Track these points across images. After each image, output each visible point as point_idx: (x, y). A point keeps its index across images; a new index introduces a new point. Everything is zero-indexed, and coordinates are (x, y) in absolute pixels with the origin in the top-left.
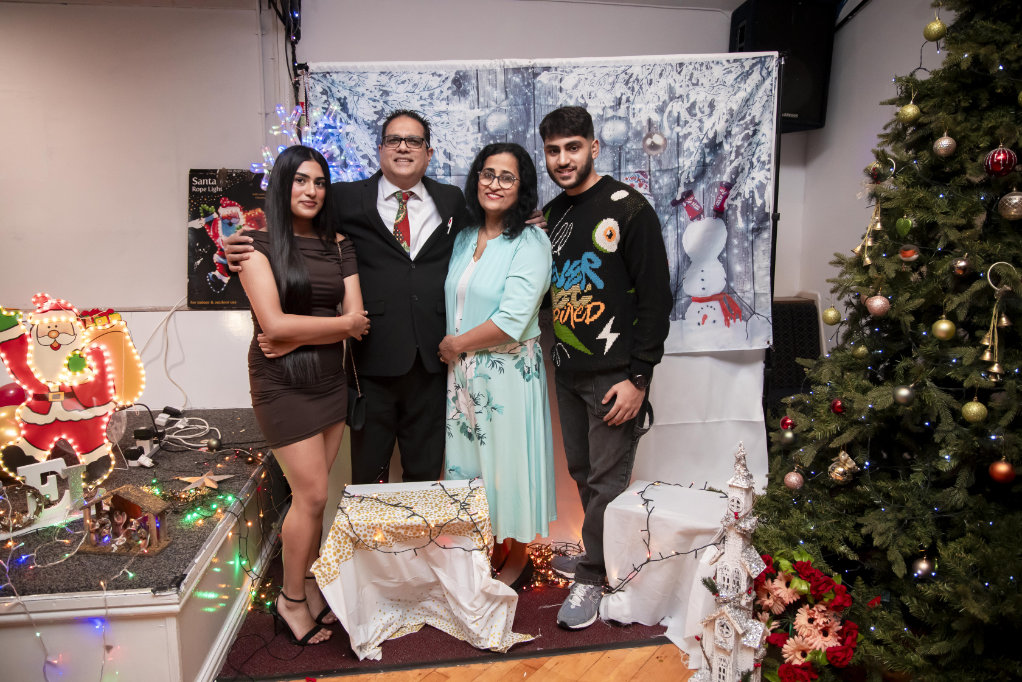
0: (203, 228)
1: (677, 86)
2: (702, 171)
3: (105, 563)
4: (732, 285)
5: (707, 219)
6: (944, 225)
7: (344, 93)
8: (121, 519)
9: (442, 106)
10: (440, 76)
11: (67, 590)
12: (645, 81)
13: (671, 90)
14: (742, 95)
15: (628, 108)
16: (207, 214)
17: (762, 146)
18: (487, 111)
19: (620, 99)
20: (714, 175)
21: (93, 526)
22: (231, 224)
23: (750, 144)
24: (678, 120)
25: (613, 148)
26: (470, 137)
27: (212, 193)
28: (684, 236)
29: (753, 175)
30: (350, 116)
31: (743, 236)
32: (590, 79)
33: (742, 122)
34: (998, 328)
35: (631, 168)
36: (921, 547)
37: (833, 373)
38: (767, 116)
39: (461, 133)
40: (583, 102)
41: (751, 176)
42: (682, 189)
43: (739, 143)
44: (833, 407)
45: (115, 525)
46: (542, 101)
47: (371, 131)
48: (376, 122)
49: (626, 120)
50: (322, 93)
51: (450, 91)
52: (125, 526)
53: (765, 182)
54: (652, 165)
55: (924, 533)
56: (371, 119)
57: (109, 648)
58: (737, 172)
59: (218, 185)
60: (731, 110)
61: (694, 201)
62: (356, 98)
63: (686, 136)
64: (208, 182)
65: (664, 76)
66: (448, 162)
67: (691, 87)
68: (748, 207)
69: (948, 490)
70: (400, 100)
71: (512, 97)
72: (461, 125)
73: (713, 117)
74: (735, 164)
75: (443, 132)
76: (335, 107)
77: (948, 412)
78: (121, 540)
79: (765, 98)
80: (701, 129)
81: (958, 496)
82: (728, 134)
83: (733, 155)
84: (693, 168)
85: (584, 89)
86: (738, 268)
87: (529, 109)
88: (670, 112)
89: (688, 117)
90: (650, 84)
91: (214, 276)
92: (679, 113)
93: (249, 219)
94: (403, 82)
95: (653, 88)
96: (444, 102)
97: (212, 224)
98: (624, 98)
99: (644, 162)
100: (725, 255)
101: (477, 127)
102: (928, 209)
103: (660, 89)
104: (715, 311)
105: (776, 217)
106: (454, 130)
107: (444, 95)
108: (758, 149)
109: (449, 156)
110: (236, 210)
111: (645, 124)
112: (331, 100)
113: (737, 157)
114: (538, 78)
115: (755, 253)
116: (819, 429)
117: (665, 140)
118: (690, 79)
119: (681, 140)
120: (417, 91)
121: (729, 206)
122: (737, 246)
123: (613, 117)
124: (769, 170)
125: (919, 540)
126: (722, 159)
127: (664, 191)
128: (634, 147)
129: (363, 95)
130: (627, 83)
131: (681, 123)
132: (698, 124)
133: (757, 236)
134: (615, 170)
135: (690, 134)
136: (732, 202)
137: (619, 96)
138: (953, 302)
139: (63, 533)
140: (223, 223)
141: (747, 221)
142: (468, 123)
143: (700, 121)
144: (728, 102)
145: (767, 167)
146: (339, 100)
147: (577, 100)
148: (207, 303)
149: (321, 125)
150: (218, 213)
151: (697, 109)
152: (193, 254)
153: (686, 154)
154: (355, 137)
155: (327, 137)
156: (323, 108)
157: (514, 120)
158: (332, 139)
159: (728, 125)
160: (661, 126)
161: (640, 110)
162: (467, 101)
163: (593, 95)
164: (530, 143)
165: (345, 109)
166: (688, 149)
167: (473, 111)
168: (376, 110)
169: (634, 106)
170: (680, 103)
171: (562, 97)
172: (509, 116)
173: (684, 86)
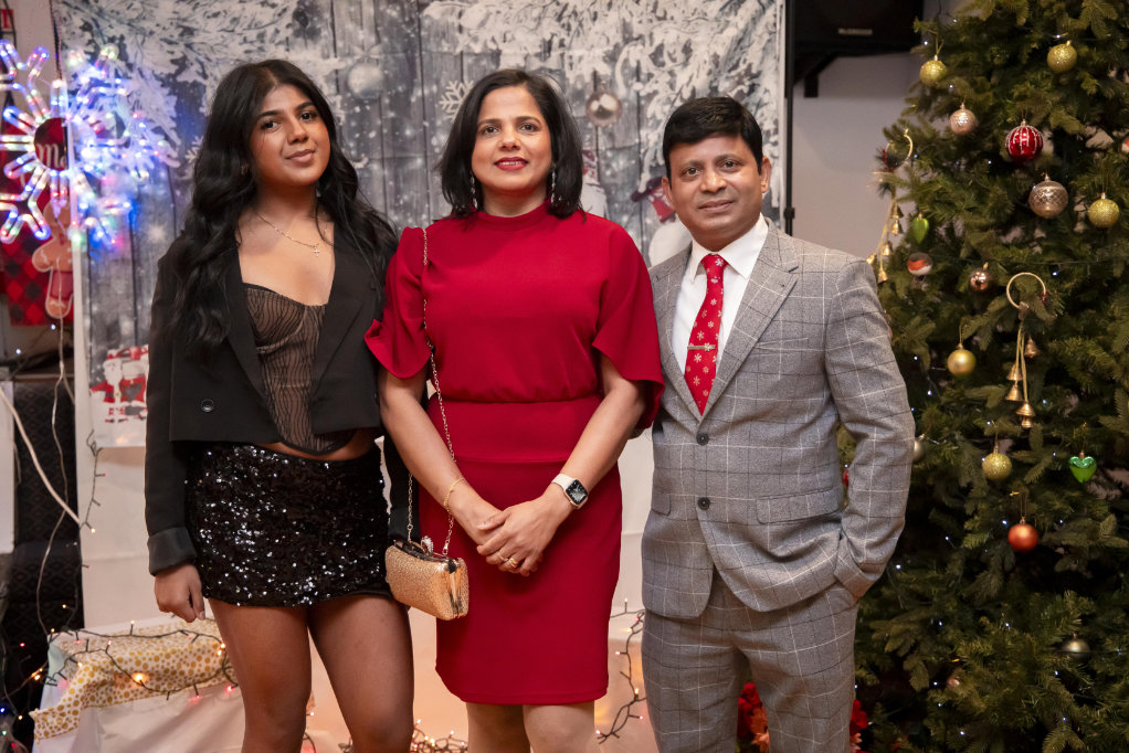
1: (635, 21)
7: (120, 30)
9: (279, 53)
10: (273, 6)
12: (586, 15)
13: (626, 28)
14: (731, 33)
15: (562, 55)
17: (764, 109)
18: (350, 62)
19: (550, 42)
24: (638, 71)
28: (652, 245)
30: (131, 67)
32: (503, 13)
33: (733, 73)
34: (1027, 358)
38: (770, 62)
40: (493, 47)
42: (646, 176)
46: (432, 46)
47: (166, 91)
48: (174, 76)
49: (560, 74)
50: (83, 29)
51: (290, 31)
54: (601, 141)
56: (166, 71)
60: (716, 57)
62: (140, 38)
63: (650, 97)
65: (615, 7)
67: (656, 22)
69: (982, 575)
70: (211, 43)
71: (385, 40)
73: (689, 67)
76: (109, 52)
79: (766, 37)
80: (672, 86)
85: (496, 28)
87: (414, 58)
88: (626, 61)
89: (652, 68)
90: (595, 19)
92: (638, 62)
94: (216, 15)
95: (598, 26)
96: (282, 48)
98: (556, 41)
99: (588, 136)
101: (333, 87)
102: (950, 204)
103: (609, 25)
105: (790, 215)
107: (282, 36)
108: (760, 113)
111: (588, 79)
112: (99, 41)
114: (427, 11)
117: (620, 103)
118: (654, 11)
119: (643, 102)
120: (238, 30)
124: (775, 144)
130: (560, 18)
131: (643, 77)
132: (668, 78)
135: (655, 93)
137: (548, 38)
138: (969, 326)
143: (671, 73)
144: (711, 44)
146: (112, 40)
147: (485, 45)
149: (84, 80)
151: (665, 54)
153: (651, 123)
154: (141, 99)
155: (95, 98)
156: (86, 53)
157: (391, 75)
158: (102, 101)
159: (711, 78)
160: (612, 82)
161: (581, 59)
162: (318, 48)
163: (509, 36)
164: (416, 111)
165: (122, 55)
166: (654, 116)
167: (327, 61)
168: (174, 57)
169: (571, 53)
170: (640, 47)
171: (463, 40)
172: (384, 68)
173: (644, 21)
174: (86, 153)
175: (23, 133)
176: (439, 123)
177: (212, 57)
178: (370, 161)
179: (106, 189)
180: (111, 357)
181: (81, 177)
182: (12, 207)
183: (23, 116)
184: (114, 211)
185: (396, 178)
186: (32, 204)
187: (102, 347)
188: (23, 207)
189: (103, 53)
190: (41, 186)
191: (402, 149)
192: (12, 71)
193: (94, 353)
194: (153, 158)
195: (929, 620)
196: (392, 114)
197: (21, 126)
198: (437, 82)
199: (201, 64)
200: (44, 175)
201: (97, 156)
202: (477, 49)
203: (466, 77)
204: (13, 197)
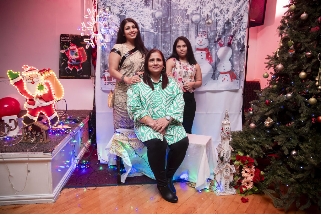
0: (65, 53)
1: (217, 4)
2: (224, 32)
3: (29, 145)
4: (233, 68)
5: (225, 47)
6: (304, 42)
7: (110, 5)
8: (34, 133)
9: (141, 9)
11: (16, 152)
12: (206, 2)
13: (215, 5)
14: (237, 7)
15: (201, 11)
16: (66, 48)
17: (244, 24)
18: (155, 11)
19: (198, 8)
20: (228, 33)
21: (25, 134)
22: (73, 52)
23: (240, 23)
24: (217, 15)
25: (195, 24)
26: (150, 19)
27: (68, 42)
28: (218, 53)
29: (241, 33)
30: (111, 12)
31: (237, 52)
32: (189, 1)
33: (237, 16)
35: (201, 30)
36: (294, 146)
37: (266, 93)
38: (246, 14)
39: (147, 18)
40: (186, 8)
41: (240, 33)
42: (217, 37)
43: (236, 22)
44: (266, 103)
45: (32, 135)
46: (173, 8)
47: (118, 17)
48: (120, 14)
49: (200, 14)
50: (103, 5)
51: (144, 4)
52: (36, 135)
53: (244, 35)
54: (208, 29)
55: (294, 142)
56: (118, 13)
57: (29, 171)
58: (235, 32)
59: (70, 39)
60: (234, 12)
61: (221, 41)
62: (114, 6)
63: (219, 20)
64: (66, 38)
65: (212, 0)
66: (143, 27)
67: (221, 4)
68: (239, 43)
69: (303, 127)
70: (128, 7)
71: (163, 6)
72: (147, 15)
73: (228, 14)
74: (235, 29)
75: (141, 17)
76: (107, 9)
77: (304, 103)
78: (34, 139)
79: (245, 8)
80: (224, 18)
81: (306, 129)
82: (233, 20)
83: (234, 26)
84: (221, 30)
85: (187, 4)
86: (235, 63)
87: (169, 10)
88: (214, 12)
89: (220, 14)
90: (208, 3)
91: (68, 68)
92: (217, 13)
93: (79, 50)
94: (129, 1)
95: (209, 4)
96: (142, 8)
97: (67, 51)
98: (199, 7)
99: (205, 28)
100: (231, 59)
101: (152, 16)
102: (298, 38)
103: (211, 5)
104: (228, 77)
105: (248, 47)
106: (145, 17)
107: (142, 6)
108: (242, 25)
109: (143, 25)
110: (75, 47)
111: (206, 16)
112: (106, 7)
113: (235, 27)
114: (172, 1)
115: (241, 58)
116: (261, 110)
117: (212, 21)
118: (221, 2)
119: (217, 21)
120: (133, 4)
121: (233, 43)
122: (235, 56)
123: (196, 14)
124: (245, 31)
125: (293, 144)
126: (230, 28)
127: (212, 38)
128: (202, 23)
129: (116, 5)
130: (200, 3)
131: (218, 16)
133: (241, 53)
134: (196, 31)
135: (220, 19)
136: (233, 42)
137: (198, 7)
138: (306, 66)
139: (16, 137)
140: (71, 51)
141: (239, 48)
142: (149, 15)
143: (224, 15)
144: (232, 9)
145: (245, 30)
146: (108, 7)
147: (184, 8)
148: (65, 76)
149: (102, 15)
150: (69, 48)
151: (223, 11)
152: (61, 61)
153: (219, 26)
154: (113, 19)
155: (104, 19)
156: (103, 9)
157: (164, 14)
158: (106, 19)
159: (233, 16)
160: (211, 17)
161: (204, 11)
162: (149, 8)
163: (189, 6)
164: (169, 22)
165: (110, 10)
166: (220, 24)
167: (151, 11)
168: (120, 10)
169: (202, 10)
170: (217, 9)
171: (180, 7)
172: (163, 13)
173: (219, 4)
174: (102, 30)
175: (91, 27)
176: (174, 24)
177: (128, 10)
178: (159, 32)
179: (106, 37)
180: (106, 72)
181: (101, 35)
182: (88, 42)
183: (91, 23)
184: (107, 42)
185: (164, 36)
186: (92, 41)
187: (104, 70)
188: (90, 41)
189: (106, 9)
190: (94, 37)
191: (166, 30)
192: (89, 14)
193: (103, 71)
194: (115, 31)
195: (288, 137)
196: (164, 22)
197: (91, 25)
198: (174, 16)
199: (125, 11)
200: (94, 35)
201: (104, 30)
202: (183, 9)
203: (180, 15)
204: (88, 39)
